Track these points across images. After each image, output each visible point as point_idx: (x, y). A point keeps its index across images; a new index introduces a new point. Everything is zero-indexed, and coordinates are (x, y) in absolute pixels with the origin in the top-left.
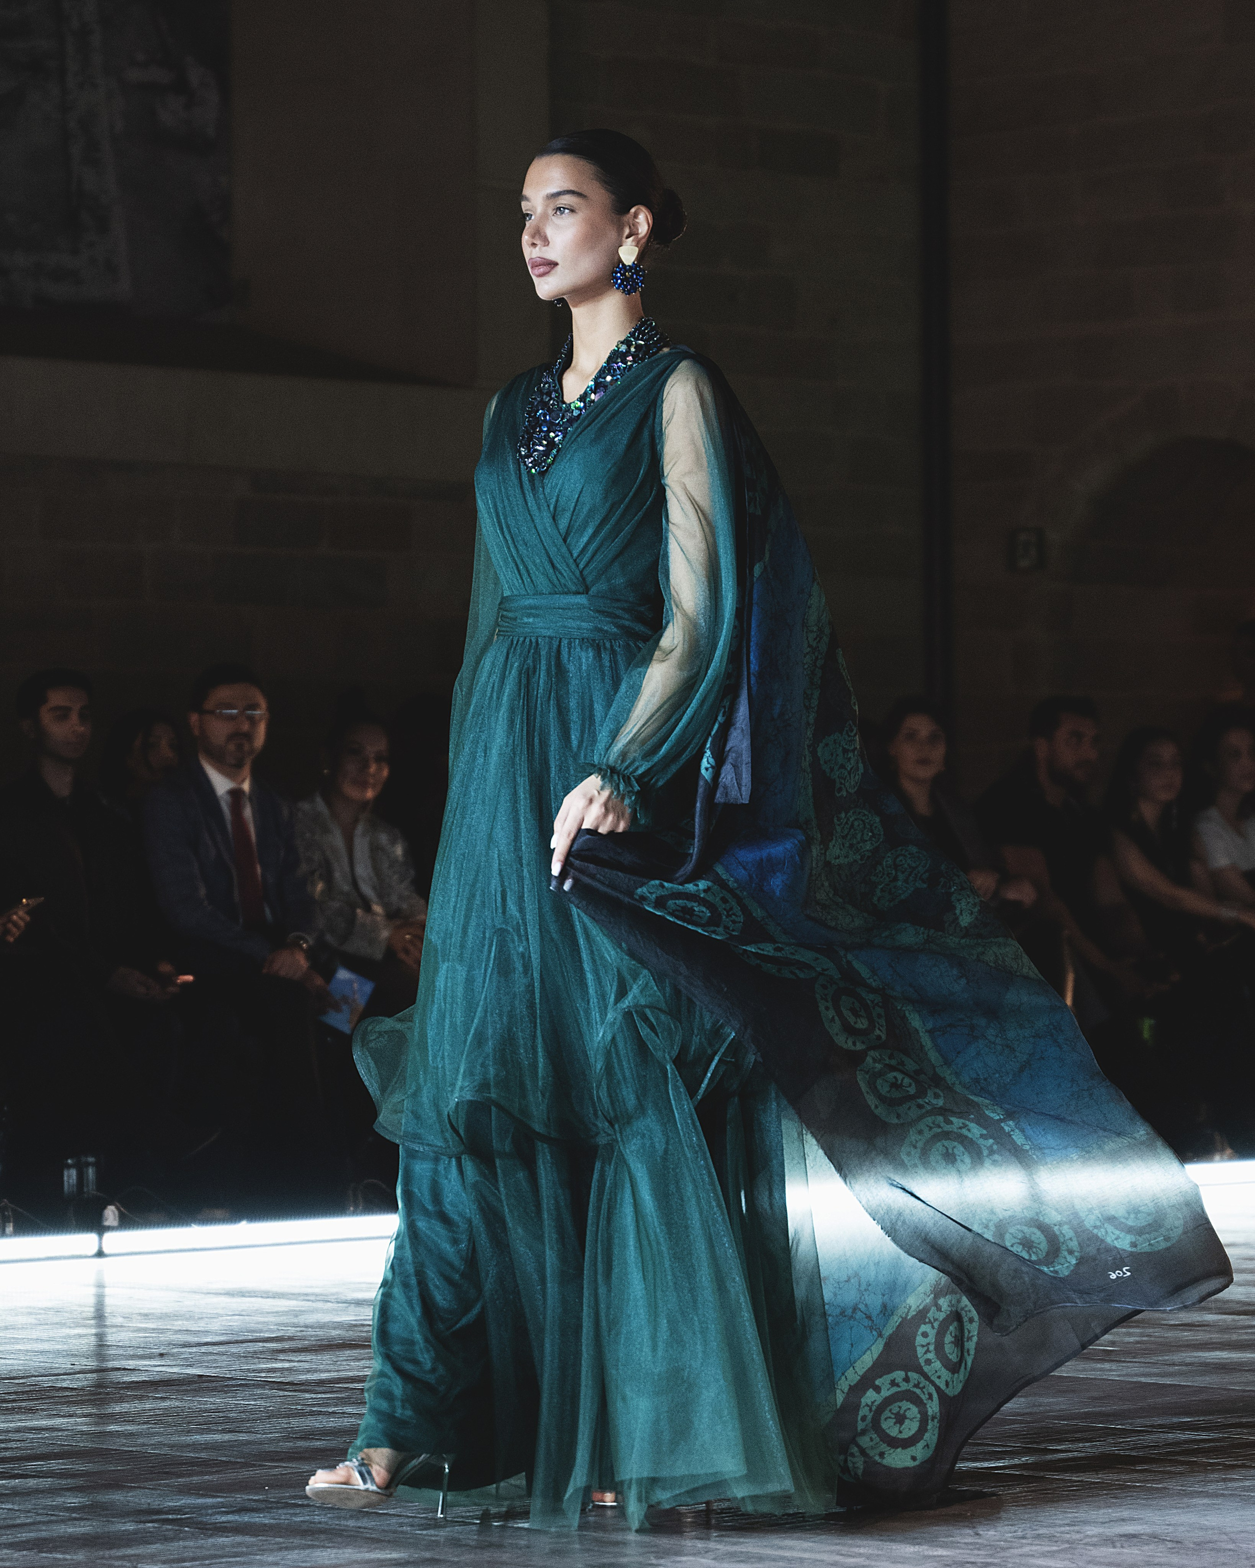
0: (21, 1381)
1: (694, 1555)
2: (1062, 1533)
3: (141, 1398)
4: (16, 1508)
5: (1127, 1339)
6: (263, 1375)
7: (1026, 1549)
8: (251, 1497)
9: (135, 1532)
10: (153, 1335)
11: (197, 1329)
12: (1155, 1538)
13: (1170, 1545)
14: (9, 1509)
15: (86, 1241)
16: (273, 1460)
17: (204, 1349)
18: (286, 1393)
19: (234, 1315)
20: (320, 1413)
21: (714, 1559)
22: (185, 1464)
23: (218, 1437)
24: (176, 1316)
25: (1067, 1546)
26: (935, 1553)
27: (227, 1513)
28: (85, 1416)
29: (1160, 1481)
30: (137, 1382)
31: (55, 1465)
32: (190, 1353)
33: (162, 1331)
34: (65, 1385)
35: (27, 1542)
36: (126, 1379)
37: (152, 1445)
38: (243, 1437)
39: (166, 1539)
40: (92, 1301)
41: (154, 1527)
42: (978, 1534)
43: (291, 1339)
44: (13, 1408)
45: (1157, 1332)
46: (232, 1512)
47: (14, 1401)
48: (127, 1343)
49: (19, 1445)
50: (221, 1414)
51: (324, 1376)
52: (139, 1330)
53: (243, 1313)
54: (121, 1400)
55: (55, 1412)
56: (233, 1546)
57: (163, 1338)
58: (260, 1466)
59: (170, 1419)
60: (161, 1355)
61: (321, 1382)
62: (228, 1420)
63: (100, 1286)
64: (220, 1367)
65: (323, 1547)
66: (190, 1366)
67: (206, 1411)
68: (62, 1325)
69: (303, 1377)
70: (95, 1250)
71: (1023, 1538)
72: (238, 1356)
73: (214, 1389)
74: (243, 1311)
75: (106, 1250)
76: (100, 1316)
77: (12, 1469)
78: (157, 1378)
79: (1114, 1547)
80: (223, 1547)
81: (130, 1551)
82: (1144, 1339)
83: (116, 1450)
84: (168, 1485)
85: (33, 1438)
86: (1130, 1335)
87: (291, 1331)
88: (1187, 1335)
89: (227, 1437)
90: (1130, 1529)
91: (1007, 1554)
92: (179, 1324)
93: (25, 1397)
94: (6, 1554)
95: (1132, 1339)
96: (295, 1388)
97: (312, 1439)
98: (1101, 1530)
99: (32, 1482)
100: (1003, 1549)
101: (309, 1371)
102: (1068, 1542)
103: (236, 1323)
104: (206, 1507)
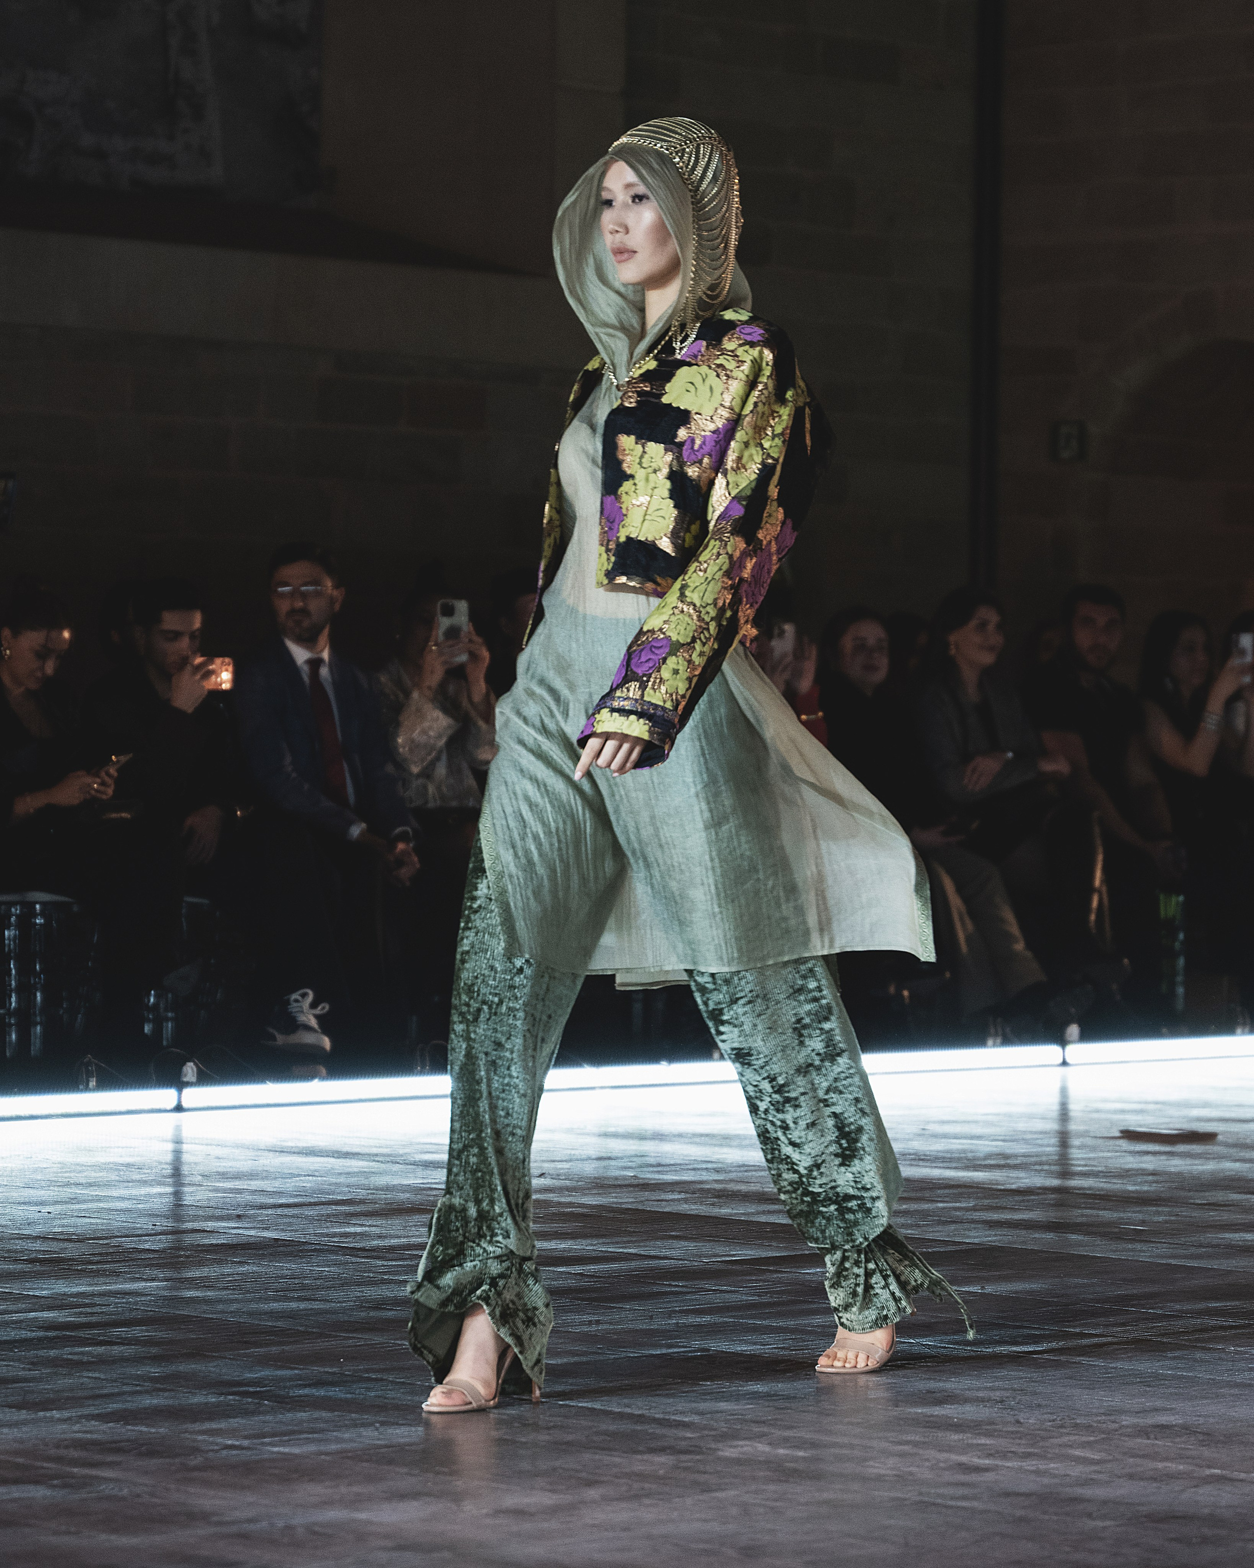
0: (106, 1242)
1: (749, 1439)
2: (1099, 1422)
3: (219, 1262)
4: (102, 1376)
5: (1156, 1219)
6: (336, 1240)
7: (1065, 1439)
8: (326, 1370)
9: (218, 1405)
10: (231, 1195)
11: (272, 1190)
12: (1187, 1430)
13: (1201, 1437)
14: (95, 1378)
15: (166, 1096)
16: (347, 1331)
17: (279, 1211)
18: (359, 1260)
19: (309, 1176)
20: (390, 1282)
21: (770, 1444)
22: (263, 1333)
23: (294, 1305)
24: (251, 1175)
25: (1103, 1436)
26: (979, 1442)
27: (305, 1386)
28: (167, 1280)
29: (1190, 1369)
30: (217, 1245)
31: (138, 1332)
32: (267, 1215)
33: (239, 1191)
34: (147, 1246)
35: (113, 1413)
36: (206, 1241)
37: (232, 1312)
38: (316, 1305)
39: (246, 1413)
40: (169, 1157)
41: (234, 1400)
42: (1018, 1422)
43: (362, 1202)
44: (98, 1271)
45: (1185, 1212)
46: (309, 1386)
47: (98, 1262)
48: (205, 1203)
49: (104, 1309)
50: (297, 1281)
51: (394, 1242)
52: (217, 1190)
53: (317, 1174)
54: (201, 1264)
55: (137, 1276)
56: (309, 1421)
57: (242, 1198)
58: (337, 1336)
59: (248, 1285)
60: (239, 1216)
61: (392, 1249)
62: (304, 1288)
63: (178, 1141)
64: (297, 1231)
65: (397, 1424)
66: (267, 1229)
67: (282, 1277)
68: (144, 1183)
69: (375, 1243)
70: (173, 1104)
71: (1062, 1427)
72: (310, 1219)
73: (290, 1254)
74: (316, 1171)
75: (185, 1104)
76: (177, 1173)
77: (99, 1335)
78: (235, 1241)
79: (1148, 1438)
80: (301, 1422)
81: (214, 1425)
82: (1173, 1218)
83: (197, 1317)
84: (247, 1356)
85: (120, 1303)
86: (1158, 1213)
87: (362, 1194)
88: (1213, 1215)
89: (303, 1305)
90: (1163, 1419)
91: (1047, 1444)
92: (255, 1184)
93: (109, 1258)
94: (94, 1426)
95: (1161, 1219)
96: (366, 1254)
97: (385, 1309)
98: (1136, 1420)
99: (116, 1350)
100: (1043, 1439)
101: (380, 1237)
102: (1103, 1432)
103: (308, 1183)
104: (282, 1379)
